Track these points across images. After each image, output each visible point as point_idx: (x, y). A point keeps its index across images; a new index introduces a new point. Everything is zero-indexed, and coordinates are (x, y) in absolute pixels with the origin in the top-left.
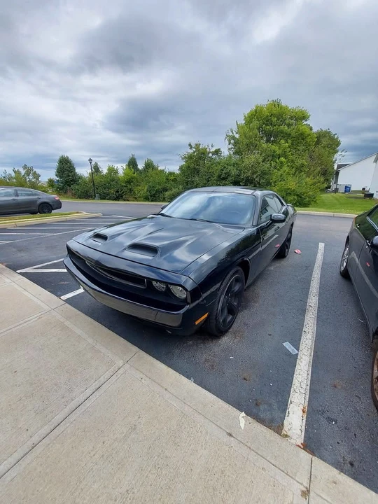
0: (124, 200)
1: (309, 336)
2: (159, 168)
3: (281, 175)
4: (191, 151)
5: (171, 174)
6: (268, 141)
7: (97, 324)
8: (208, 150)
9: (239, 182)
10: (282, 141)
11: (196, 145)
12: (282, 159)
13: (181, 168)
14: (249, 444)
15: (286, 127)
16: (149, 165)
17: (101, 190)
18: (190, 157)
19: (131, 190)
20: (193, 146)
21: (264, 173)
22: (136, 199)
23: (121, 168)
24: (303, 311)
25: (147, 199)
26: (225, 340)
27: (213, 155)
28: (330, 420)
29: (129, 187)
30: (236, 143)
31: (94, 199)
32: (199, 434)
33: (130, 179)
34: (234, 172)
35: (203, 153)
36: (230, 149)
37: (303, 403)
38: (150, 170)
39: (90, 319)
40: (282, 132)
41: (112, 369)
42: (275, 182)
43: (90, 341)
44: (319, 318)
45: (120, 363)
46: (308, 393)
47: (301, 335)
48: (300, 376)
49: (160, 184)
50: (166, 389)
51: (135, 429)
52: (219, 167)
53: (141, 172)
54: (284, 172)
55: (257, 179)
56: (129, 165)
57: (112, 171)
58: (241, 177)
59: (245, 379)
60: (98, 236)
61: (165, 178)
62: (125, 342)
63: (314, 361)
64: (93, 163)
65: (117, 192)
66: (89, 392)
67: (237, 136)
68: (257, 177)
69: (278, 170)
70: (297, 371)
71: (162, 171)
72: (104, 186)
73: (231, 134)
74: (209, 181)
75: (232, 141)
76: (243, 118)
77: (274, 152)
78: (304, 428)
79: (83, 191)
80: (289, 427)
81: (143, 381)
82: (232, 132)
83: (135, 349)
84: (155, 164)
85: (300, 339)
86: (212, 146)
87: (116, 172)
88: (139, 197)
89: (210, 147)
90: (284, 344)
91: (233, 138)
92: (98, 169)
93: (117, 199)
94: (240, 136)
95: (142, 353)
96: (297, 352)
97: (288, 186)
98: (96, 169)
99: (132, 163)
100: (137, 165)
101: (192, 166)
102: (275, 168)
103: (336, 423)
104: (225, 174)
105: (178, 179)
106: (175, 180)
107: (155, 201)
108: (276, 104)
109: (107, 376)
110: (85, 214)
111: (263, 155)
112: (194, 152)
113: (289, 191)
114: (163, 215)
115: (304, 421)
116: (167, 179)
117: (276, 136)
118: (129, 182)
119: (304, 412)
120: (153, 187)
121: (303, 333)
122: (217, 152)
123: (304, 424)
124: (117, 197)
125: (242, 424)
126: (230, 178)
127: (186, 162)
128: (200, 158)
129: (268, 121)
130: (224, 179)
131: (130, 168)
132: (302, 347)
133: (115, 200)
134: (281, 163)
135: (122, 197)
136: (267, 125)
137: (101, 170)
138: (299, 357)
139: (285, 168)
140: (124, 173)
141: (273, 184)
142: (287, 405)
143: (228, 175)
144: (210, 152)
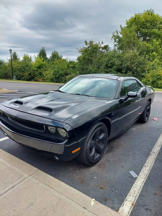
0: (35, 81)
1: (147, 168)
2: (63, 58)
3: (153, 65)
4: (86, 46)
5: (71, 62)
6: (144, 40)
7: (13, 156)
8: (99, 46)
9: (122, 69)
10: (154, 40)
11: (90, 42)
12: (154, 53)
13: (79, 59)
14: (94, 212)
15: (157, 30)
16: (55, 56)
17: (17, 73)
18: (85, 51)
19: (41, 74)
20: (88, 42)
21: (140, 63)
22: (44, 80)
23: (34, 56)
24: (147, 155)
25: (52, 80)
26: (93, 169)
27: (103, 49)
28: (147, 209)
29: (39, 71)
30: (120, 41)
31: (12, 79)
32: (68, 207)
33: (40, 65)
34: (117, 62)
35: (95, 48)
36: (115, 45)
37: (133, 201)
38: (56, 59)
39: (8, 154)
40: (154, 33)
41: (22, 178)
42: (148, 70)
43: (9, 165)
44: (157, 159)
45: (27, 175)
46: (137, 197)
47: (142, 168)
48: (136, 188)
49: (63, 70)
50: (52, 188)
51: (33, 205)
52: (107, 59)
53: (48, 61)
54: (155, 63)
55: (135, 68)
56: (40, 55)
57: (27, 59)
58: (123, 66)
59: (101, 188)
60: (17, 102)
61: (66, 65)
62: (30, 166)
63: (146, 181)
64: (13, 52)
65: (30, 74)
66: (7, 189)
67: (121, 36)
68: (134, 66)
69: (151, 61)
70: (134, 185)
71: (65, 60)
72: (20, 70)
73: (116, 34)
74: (99, 68)
75: (117, 40)
76: (126, 23)
77: (148, 48)
78: (130, 212)
79: (3, 73)
80: (122, 211)
81: (39, 184)
82: (117, 33)
83: (36, 169)
84: (60, 55)
85: (141, 170)
86: (102, 43)
87: (30, 60)
88: (47, 79)
89: (101, 44)
90: (130, 172)
91: (118, 37)
92: (16, 57)
93: (29, 80)
94: (123, 36)
95: (40, 171)
96: (137, 176)
97: (158, 73)
98: (15, 57)
99: (43, 54)
100: (46, 55)
101: (87, 57)
102: (149, 59)
103: (150, 211)
104: (111, 63)
105: (76, 67)
106: (74, 67)
107: (59, 82)
108: (150, 13)
109: (18, 181)
110: (5, 90)
111: (140, 50)
112: (89, 47)
113: (159, 77)
114: (60, 91)
115: (132, 209)
116: (68, 66)
117: (150, 36)
118: (40, 67)
119: (132, 205)
120: (58, 72)
121: (144, 166)
122: (106, 47)
123: (131, 210)
124: (30, 79)
125: (92, 204)
126: (114, 67)
127: (83, 54)
128: (93, 52)
129: (143, 25)
130: (110, 67)
131: (40, 57)
132: (141, 173)
133: (28, 80)
134: (154, 56)
135: (34, 78)
136: (143, 28)
137: (18, 58)
138: (137, 179)
139: (156, 60)
140: (36, 61)
141: (147, 71)
142: (123, 201)
143: (113, 64)
144: (100, 48)
